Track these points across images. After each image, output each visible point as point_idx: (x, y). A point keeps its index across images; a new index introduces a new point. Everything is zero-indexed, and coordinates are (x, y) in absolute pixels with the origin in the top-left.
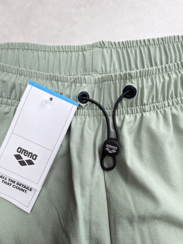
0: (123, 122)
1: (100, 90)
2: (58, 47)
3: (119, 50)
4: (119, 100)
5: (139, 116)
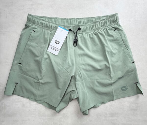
1: (74, 28)
2: (65, 19)
3: (78, 20)
4: (78, 30)
5: (82, 34)
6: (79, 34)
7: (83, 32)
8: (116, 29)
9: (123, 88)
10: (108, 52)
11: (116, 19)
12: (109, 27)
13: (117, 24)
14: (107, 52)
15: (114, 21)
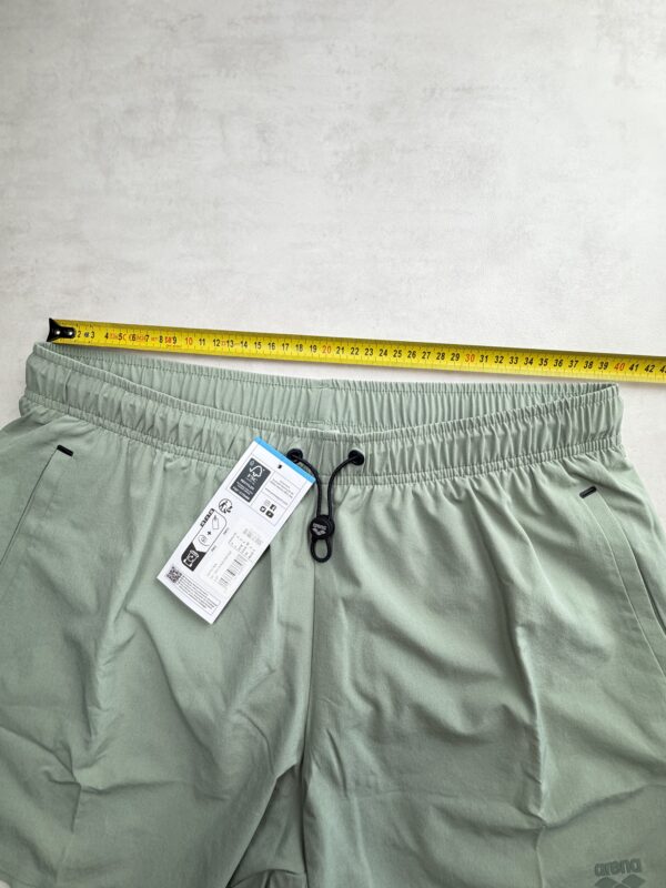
0: (345, 494)
1: (319, 448)
3: (359, 393)
4: (344, 465)
5: (368, 489)
6: (353, 490)
7: (373, 474)
8: (593, 486)
9: (611, 876)
10: (530, 628)
11: (603, 427)
12: (550, 465)
13: (609, 454)
14: (520, 631)
15: (593, 436)
